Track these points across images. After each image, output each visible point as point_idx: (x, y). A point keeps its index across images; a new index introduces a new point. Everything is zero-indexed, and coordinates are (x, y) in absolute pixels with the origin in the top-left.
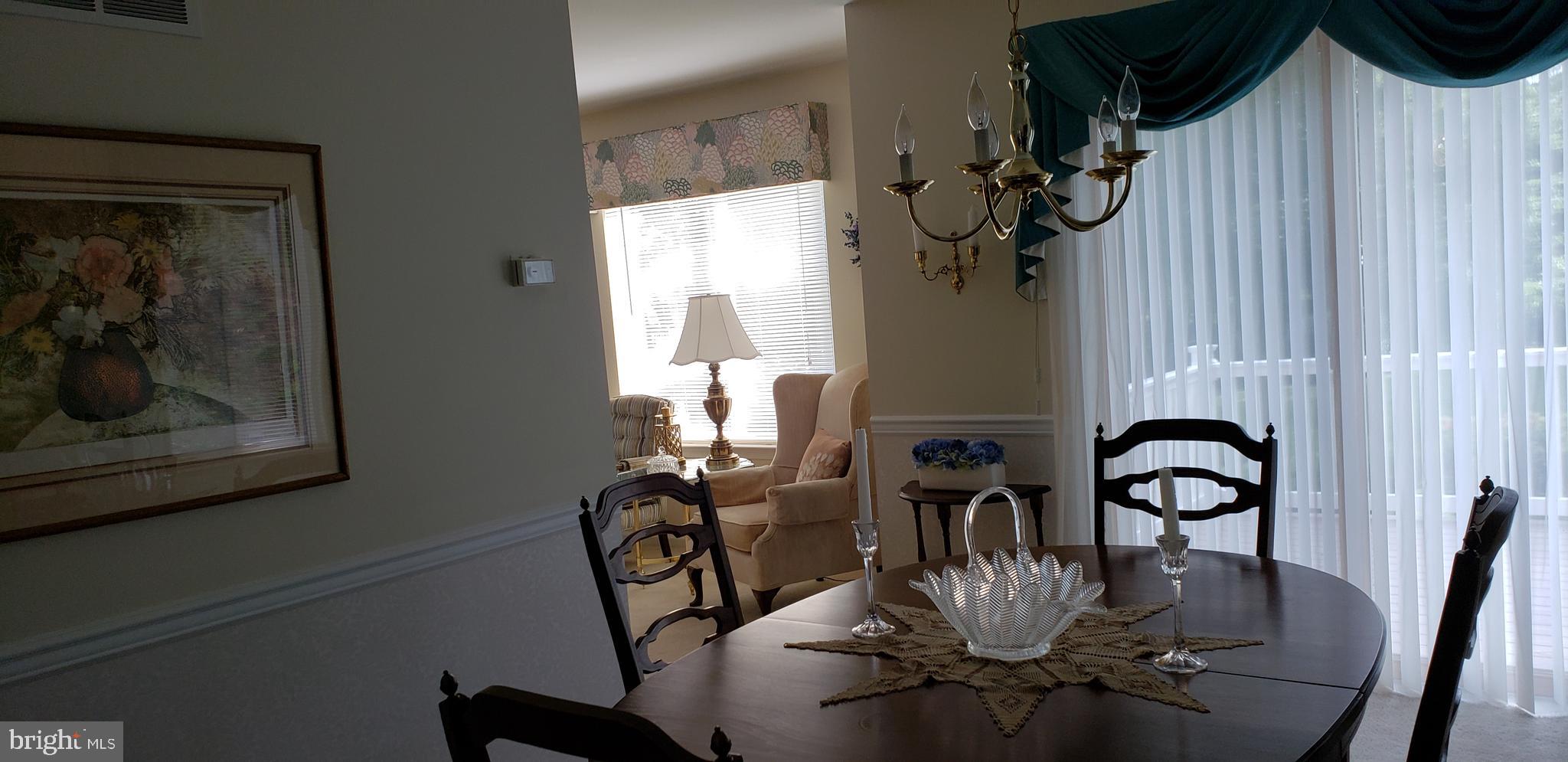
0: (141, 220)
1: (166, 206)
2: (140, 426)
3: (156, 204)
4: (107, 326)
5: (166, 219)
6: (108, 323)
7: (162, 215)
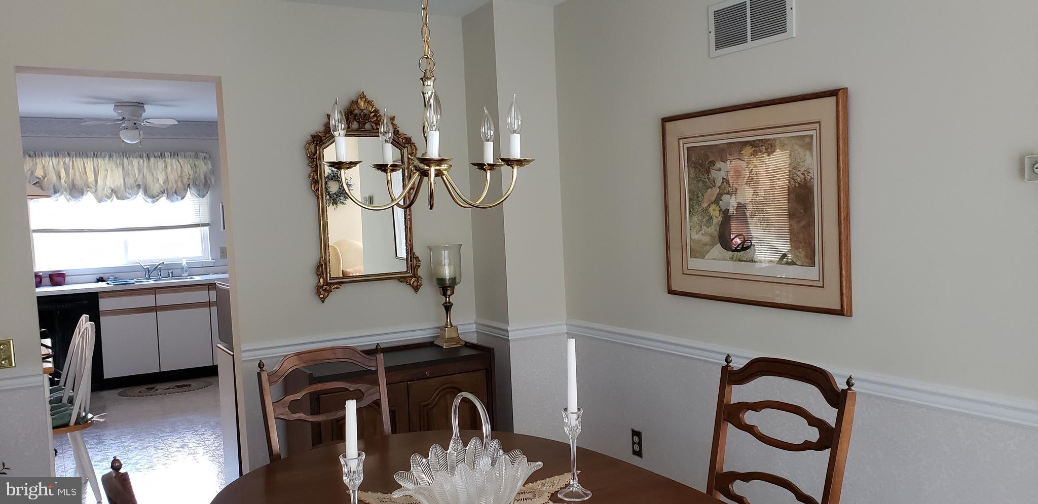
0: (753, 149)
1: (764, 141)
2: (746, 257)
3: (760, 140)
4: (738, 204)
5: (764, 148)
6: (739, 203)
7: (762, 146)
